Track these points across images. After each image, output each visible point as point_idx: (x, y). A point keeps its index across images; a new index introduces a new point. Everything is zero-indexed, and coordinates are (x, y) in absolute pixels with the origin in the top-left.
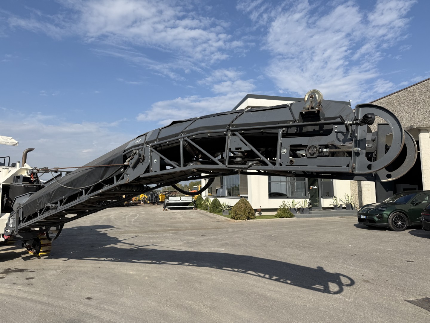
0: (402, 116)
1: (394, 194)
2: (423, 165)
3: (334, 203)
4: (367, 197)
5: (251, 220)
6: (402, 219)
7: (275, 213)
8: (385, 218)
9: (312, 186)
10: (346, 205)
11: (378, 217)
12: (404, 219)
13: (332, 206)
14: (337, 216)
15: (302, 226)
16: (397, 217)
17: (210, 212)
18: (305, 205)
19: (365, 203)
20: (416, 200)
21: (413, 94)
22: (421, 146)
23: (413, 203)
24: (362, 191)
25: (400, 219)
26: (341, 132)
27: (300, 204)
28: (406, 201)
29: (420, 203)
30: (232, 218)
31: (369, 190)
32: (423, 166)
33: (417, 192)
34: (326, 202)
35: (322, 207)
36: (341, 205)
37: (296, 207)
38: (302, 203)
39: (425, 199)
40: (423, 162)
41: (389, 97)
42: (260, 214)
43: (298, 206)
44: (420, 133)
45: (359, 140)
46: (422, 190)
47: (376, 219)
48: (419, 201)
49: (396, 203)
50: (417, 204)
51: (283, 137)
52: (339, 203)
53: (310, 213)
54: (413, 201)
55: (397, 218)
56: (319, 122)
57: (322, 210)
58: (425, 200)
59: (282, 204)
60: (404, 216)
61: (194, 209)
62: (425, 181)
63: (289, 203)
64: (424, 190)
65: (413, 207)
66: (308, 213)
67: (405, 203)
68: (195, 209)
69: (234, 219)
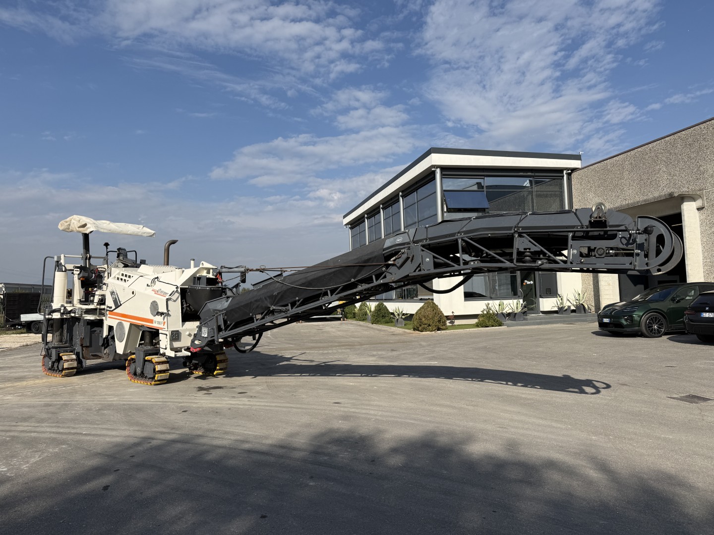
1: (645, 290)
2: (687, 247)
3: (559, 303)
5: (442, 332)
6: (659, 321)
7: (474, 321)
8: (637, 321)
9: (526, 281)
10: (577, 306)
11: (626, 320)
12: (662, 321)
13: (556, 309)
14: (563, 322)
15: (520, 336)
16: (651, 319)
17: (372, 324)
18: (517, 308)
19: (604, 303)
20: (679, 296)
21: (673, 146)
22: (685, 221)
23: (673, 300)
24: (600, 286)
25: (656, 321)
26: (625, 238)
27: (510, 308)
28: (663, 298)
29: (683, 299)
30: (414, 329)
31: (609, 285)
32: (688, 249)
33: (678, 285)
34: (547, 304)
35: (541, 310)
36: (569, 307)
37: (504, 312)
38: (512, 305)
39: (690, 294)
40: (687, 243)
42: (452, 323)
43: (507, 310)
44: (683, 203)
45: (639, 244)
46: (686, 282)
47: (625, 323)
48: (682, 297)
49: (651, 301)
50: (678, 301)
51: (572, 240)
52: (566, 304)
53: (524, 319)
54: (674, 298)
55: (653, 320)
56: (606, 229)
57: (541, 314)
58: (690, 296)
59: (485, 308)
60: (661, 316)
61: (342, 319)
62: (689, 269)
63: (495, 305)
64: (688, 282)
65: (673, 305)
66: (522, 319)
67: (663, 300)
68: (344, 320)
69: (418, 330)
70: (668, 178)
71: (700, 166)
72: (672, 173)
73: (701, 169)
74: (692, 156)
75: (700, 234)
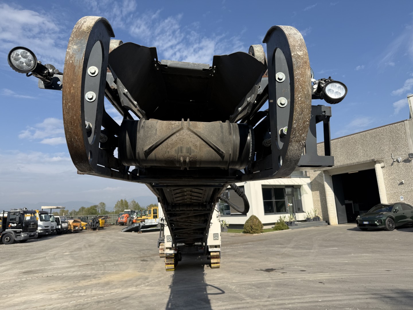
0: (357, 151)
3: (306, 216)
4: (332, 210)
6: (392, 222)
9: (289, 204)
10: (314, 217)
13: (305, 219)
14: (314, 226)
21: (365, 137)
22: (377, 173)
24: (328, 206)
31: (332, 205)
34: (300, 216)
35: (297, 220)
41: (345, 138)
42: (265, 228)
43: (287, 220)
44: (375, 164)
53: (296, 225)
57: (298, 222)
59: (279, 219)
70: (363, 152)
71: (381, 147)
72: (365, 150)
73: (381, 148)
74: (376, 142)
75: (383, 179)
